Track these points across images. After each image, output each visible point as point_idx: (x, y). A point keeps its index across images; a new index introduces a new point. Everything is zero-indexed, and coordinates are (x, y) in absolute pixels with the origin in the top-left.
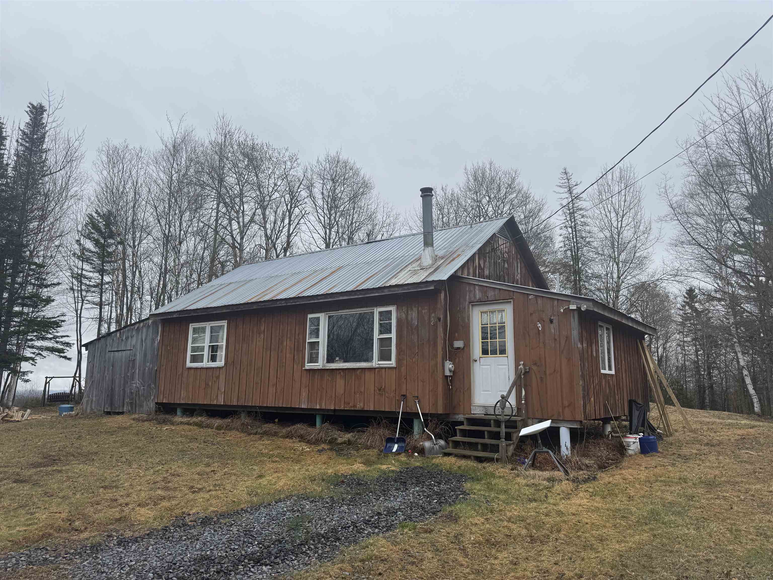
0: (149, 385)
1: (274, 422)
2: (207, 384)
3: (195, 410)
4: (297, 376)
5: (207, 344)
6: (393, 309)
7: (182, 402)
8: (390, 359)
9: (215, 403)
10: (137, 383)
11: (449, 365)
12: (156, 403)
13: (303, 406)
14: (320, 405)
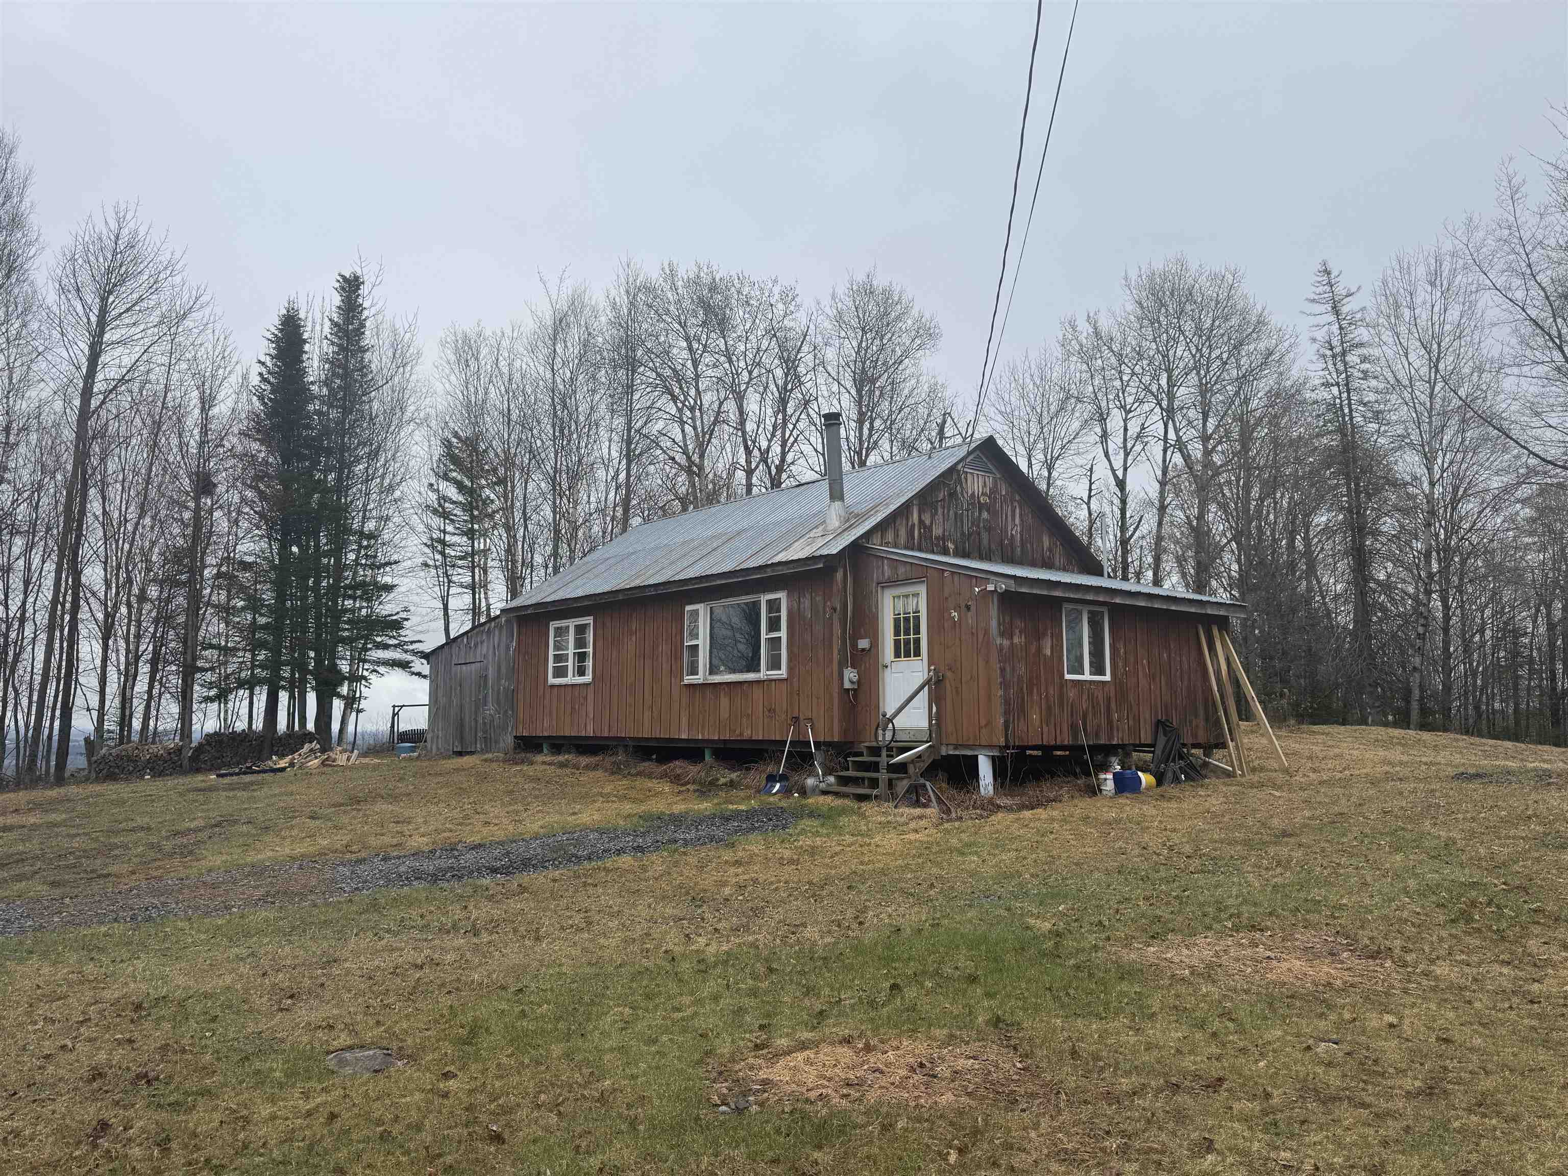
0: (506, 711)
1: (651, 760)
2: (573, 708)
3: (562, 745)
4: (675, 695)
5: (571, 651)
6: (782, 595)
7: (546, 734)
8: (780, 669)
9: (583, 734)
10: (490, 709)
11: (850, 675)
12: (516, 737)
13: (683, 737)
14: (703, 734)
